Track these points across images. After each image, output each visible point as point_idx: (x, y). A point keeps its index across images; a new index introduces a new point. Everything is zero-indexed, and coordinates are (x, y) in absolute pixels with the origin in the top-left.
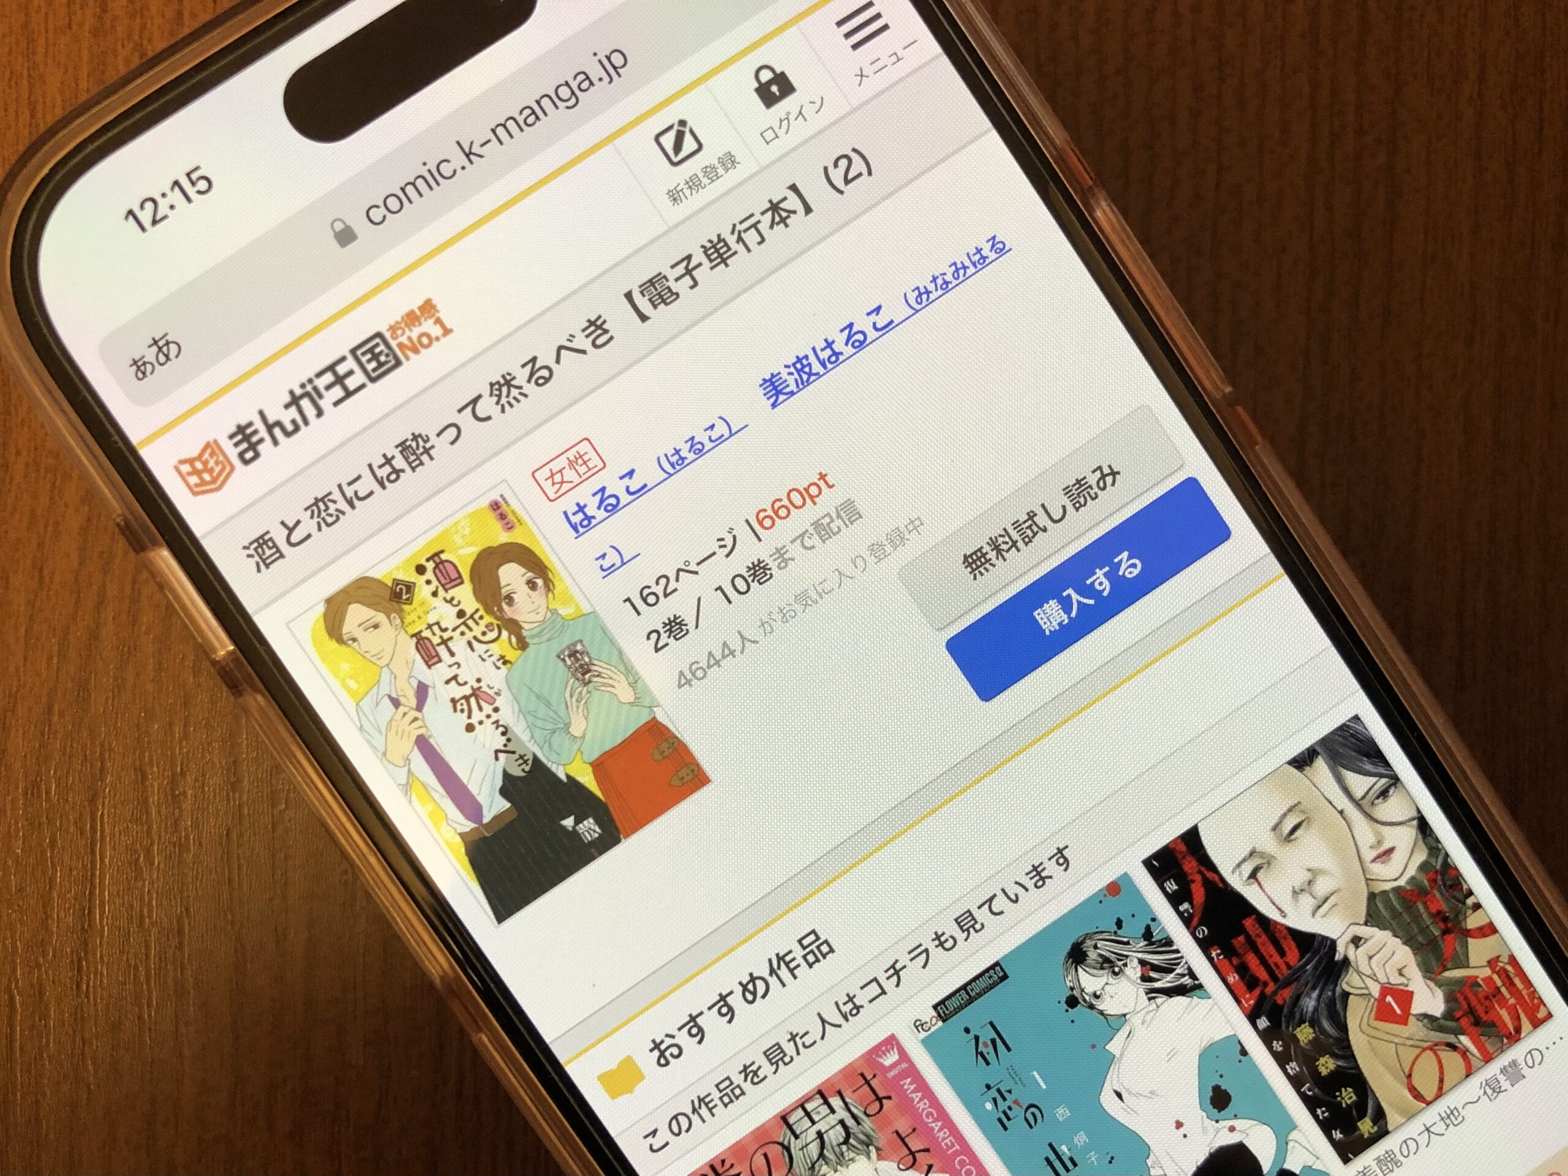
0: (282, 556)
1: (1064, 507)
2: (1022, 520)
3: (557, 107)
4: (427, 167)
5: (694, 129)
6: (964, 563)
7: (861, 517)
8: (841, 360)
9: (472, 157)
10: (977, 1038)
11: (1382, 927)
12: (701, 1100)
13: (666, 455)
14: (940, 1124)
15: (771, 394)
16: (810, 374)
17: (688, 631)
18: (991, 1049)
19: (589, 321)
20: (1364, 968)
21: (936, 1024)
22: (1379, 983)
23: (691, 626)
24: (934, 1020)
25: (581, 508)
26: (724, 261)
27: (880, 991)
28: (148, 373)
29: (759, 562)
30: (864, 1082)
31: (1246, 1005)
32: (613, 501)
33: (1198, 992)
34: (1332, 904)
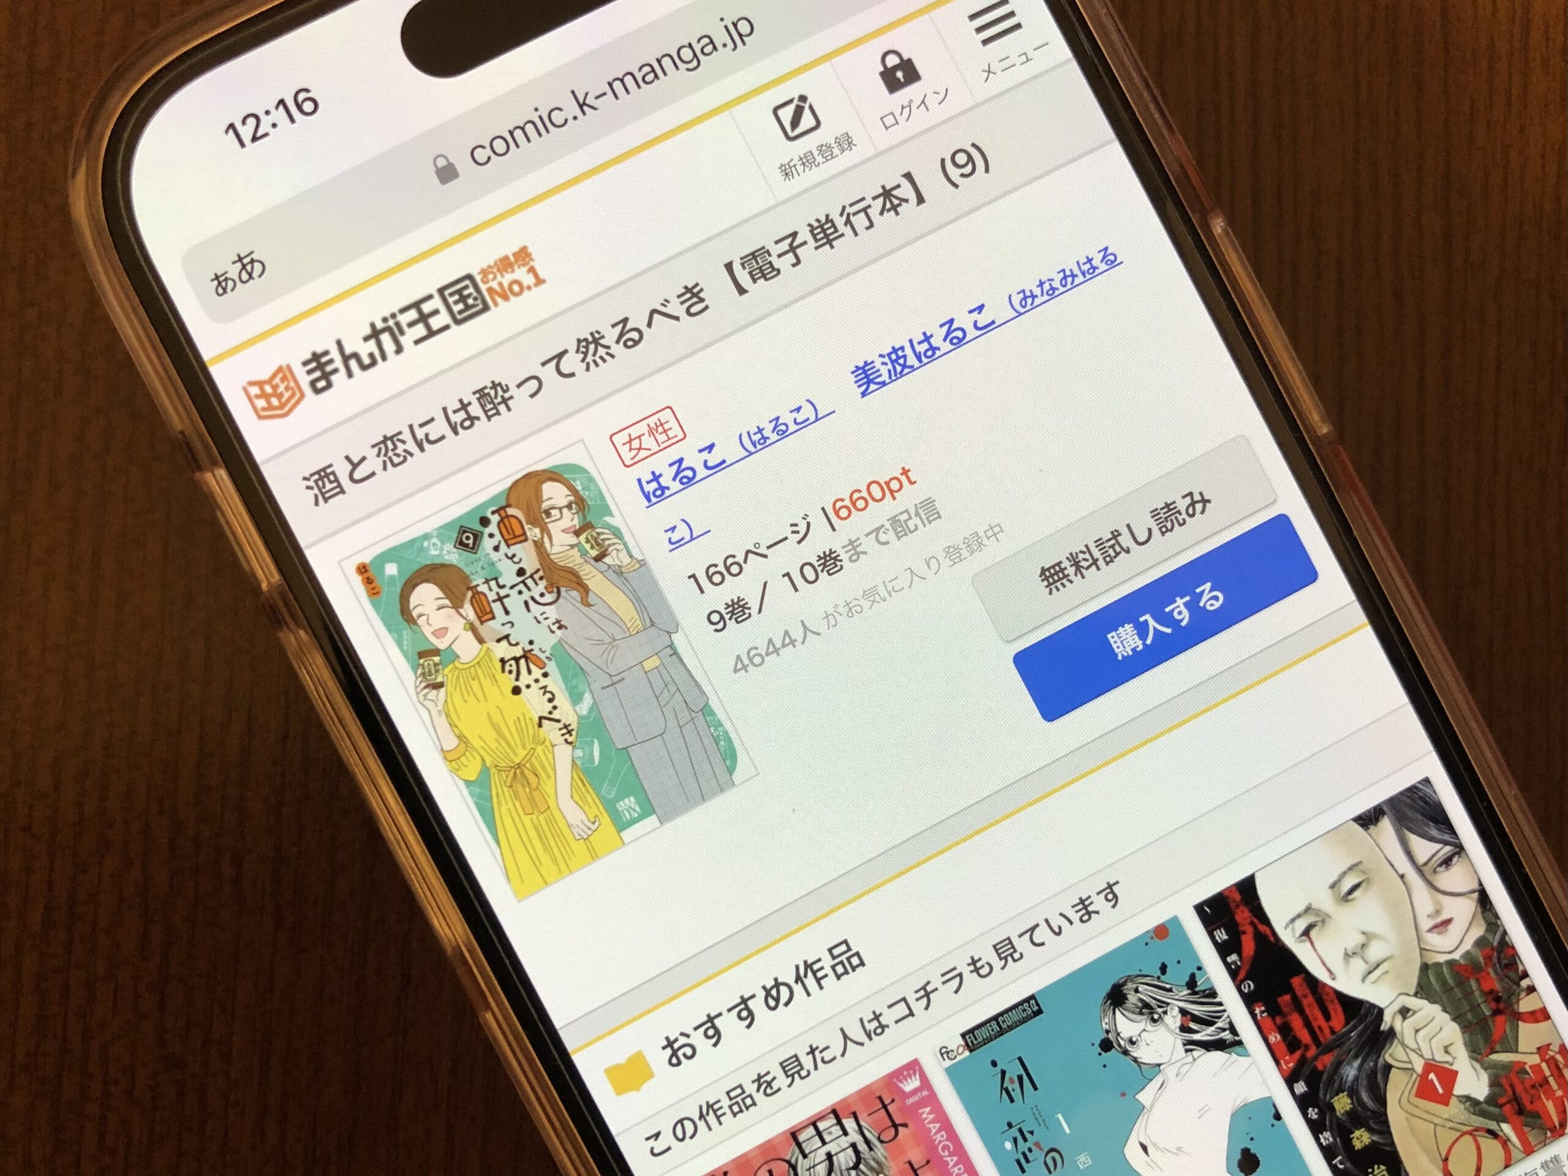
0: (343, 492)
1: (1150, 530)
2: (1104, 540)
3: (677, 68)
4: (538, 113)
5: (814, 106)
6: (1041, 576)
7: (939, 517)
8: (936, 356)
10: (1003, 1073)
11: (1433, 1001)
12: (709, 1106)
13: (748, 433)
14: (955, 1158)
15: (863, 381)
16: (904, 366)
17: (750, 615)
18: (1017, 1085)
19: (686, 287)
20: (1409, 1041)
21: (963, 1053)
22: (1424, 1058)
23: (754, 611)
24: (961, 1049)
25: (656, 478)
26: (830, 242)
27: (908, 1012)
28: (229, 289)
29: (831, 552)
30: (881, 1106)
31: (1285, 1068)
32: (689, 473)
33: (1237, 1049)
34: (1385, 969)
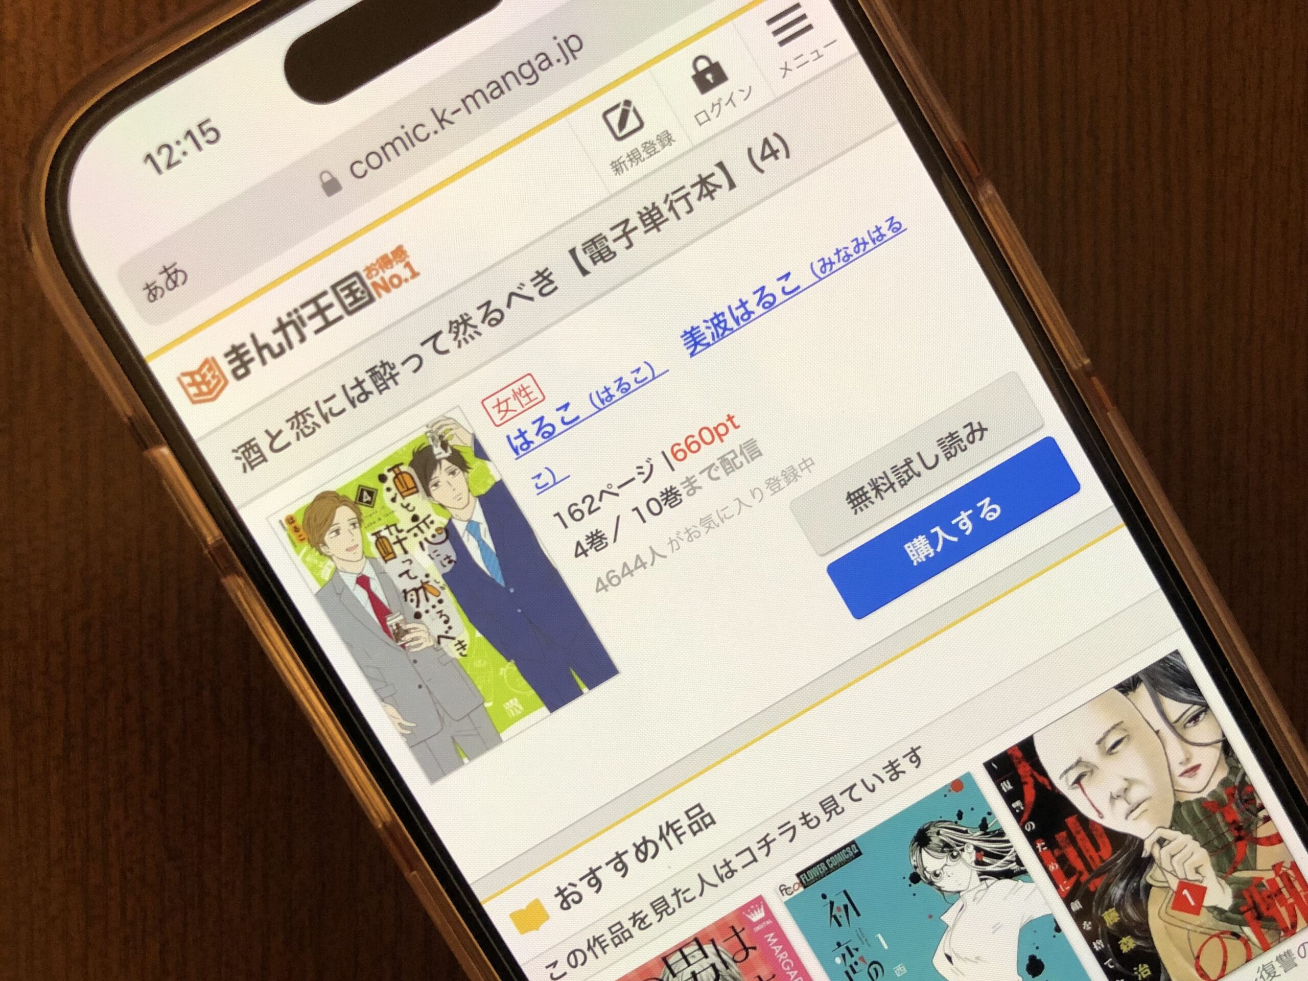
0: (265, 460)
1: (937, 456)
2: (899, 466)
3: (519, 83)
4: (404, 130)
5: (637, 109)
6: (847, 499)
7: (761, 454)
8: (752, 318)
9: (444, 123)
10: (832, 903)
11: (1184, 831)
12: (595, 940)
13: (597, 393)
14: (796, 972)
15: (691, 344)
16: (725, 329)
17: (607, 544)
18: (843, 913)
19: (537, 272)
20: (1166, 864)
21: (798, 889)
22: (1178, 878)
23: (610, 539)
24: (796, 886)
25: (522, 434)
26: (657, 226)
27: (751, 859)
28: (158, 296)
29: (672, 489)
30: (734, 934)
31: (1063, 890)
32: (549, 429)
33: (1023, 876)
34: (1144, 809)
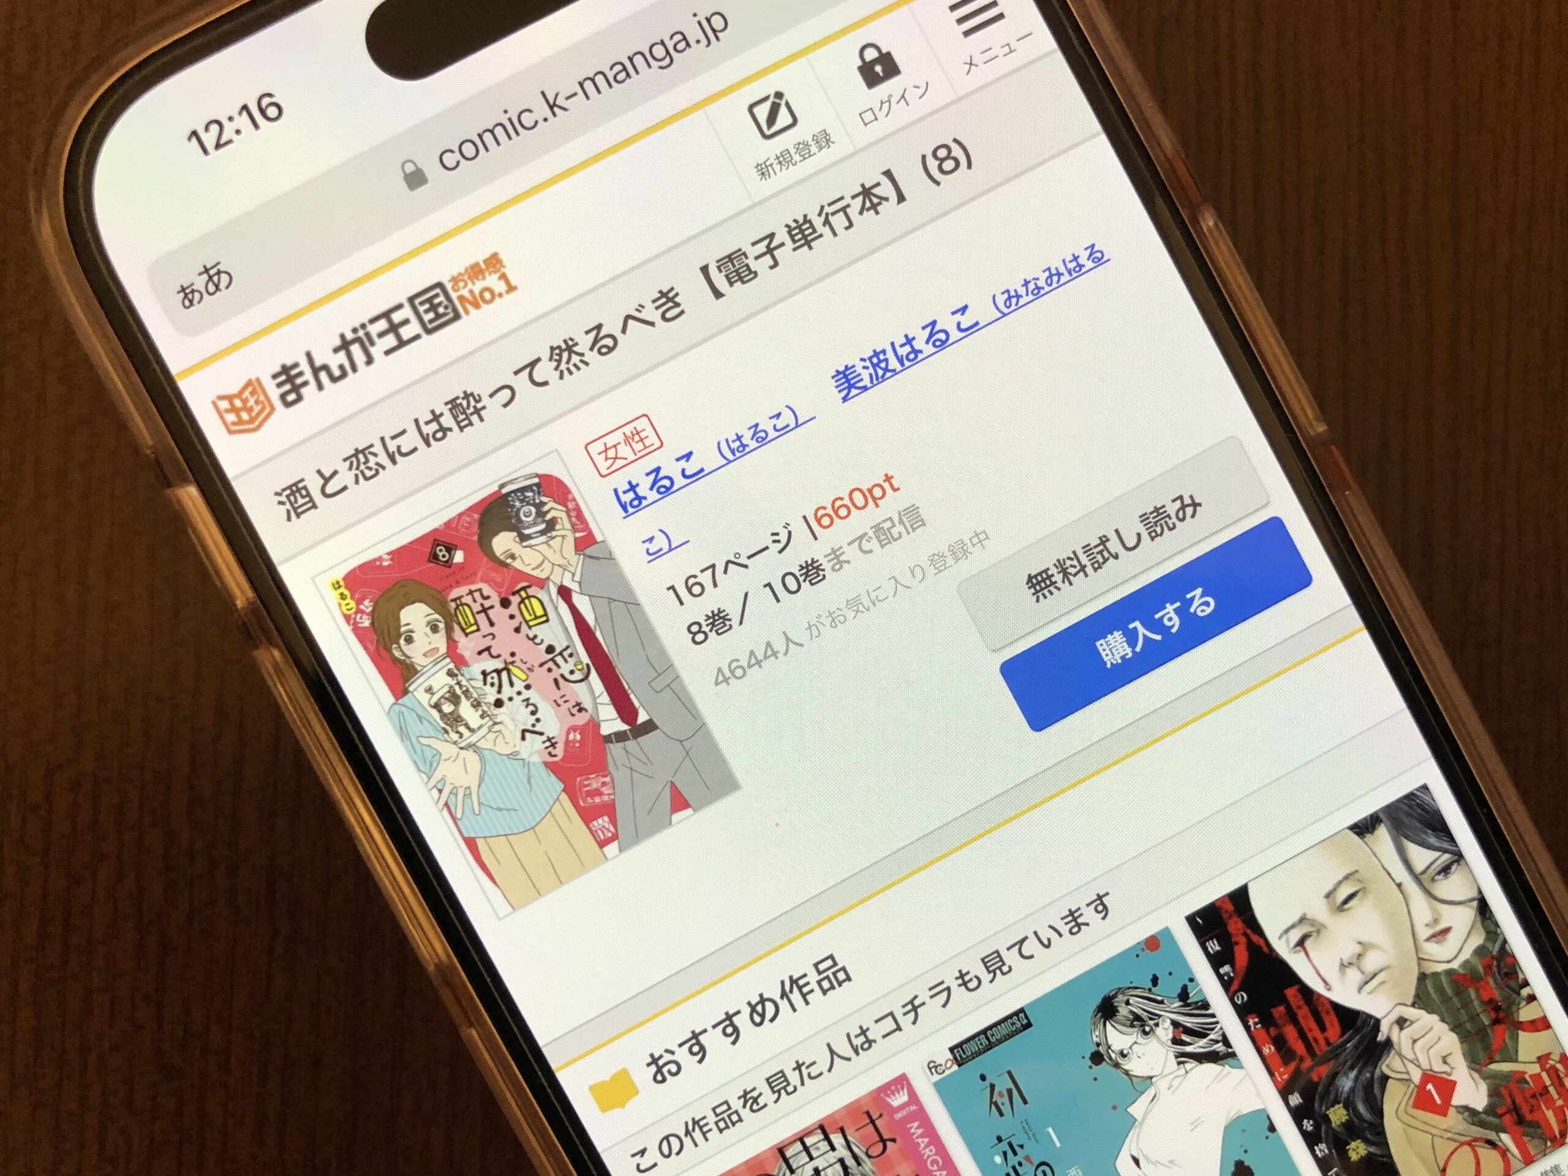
0: (315, 506)
1: (1139, 535)
2: (1093, 545)
3: (649, 66)
4: (508, 116)
5: (790, 102)
6: (1027, 583)
7: (924, 524)
8: (919, 359)
10: (992, 1087)
11: (1430, 1011)
12: (695, 1123)
13: (727, 440)
14: (945, 1173)
15: (844, 386)
16: (886, 370)
17: (731, 626)
18: (1006, 1099)
19: (661, 292)
20: (1407, 1051)
21: (951, 1067)
22: (1421, 1069)
23: (735, 622)
24: (949, 1064)
25: (633, 487)
26: (808, 244)
27: (895, 1027)
28: (195, 301)
29: (813, 561)
30: (868, 1121)
31: (1279, 1079)
32: (667, 483)
33: (1230, 1060)
34: (1379, 982)
